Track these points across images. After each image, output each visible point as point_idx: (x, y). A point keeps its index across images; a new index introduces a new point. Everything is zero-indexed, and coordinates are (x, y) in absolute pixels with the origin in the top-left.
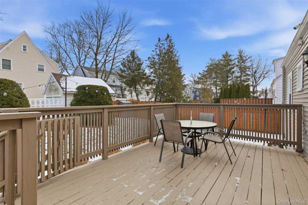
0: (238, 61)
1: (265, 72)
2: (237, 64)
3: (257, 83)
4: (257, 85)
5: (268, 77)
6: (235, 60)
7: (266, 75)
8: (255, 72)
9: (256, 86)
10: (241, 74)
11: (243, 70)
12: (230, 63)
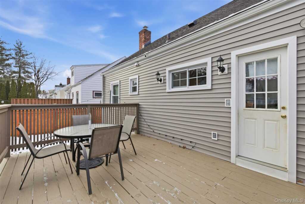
0: (15, 53)
1: (48, 73)
2: (14, 56)
3: (40, 82)
4: (40, 84)
5: (51, 78)
6: (10, 50)
7: (49, 76)
8: (38, 71)
9: (40, 86)
10: (20, 69)
11: (22, 65)
12: (3, 52)
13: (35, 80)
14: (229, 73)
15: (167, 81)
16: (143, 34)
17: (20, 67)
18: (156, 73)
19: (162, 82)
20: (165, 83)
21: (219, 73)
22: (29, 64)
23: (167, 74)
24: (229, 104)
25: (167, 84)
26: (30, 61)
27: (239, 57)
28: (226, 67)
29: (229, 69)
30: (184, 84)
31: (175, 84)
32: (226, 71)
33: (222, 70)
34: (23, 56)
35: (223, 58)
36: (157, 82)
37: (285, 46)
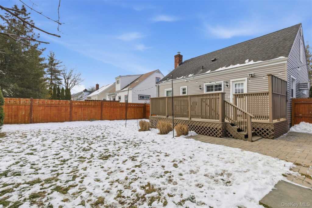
8: (68, 78)
10: (51, 76)
13: (65, 86)
14: (230, 87)
15: (204, 89)
16: (178, 57)
17: (51, 74)
18: (199, 86)
19: (202, 89)
20: (203, 90)
21: (226, 87)
22: (59, 72)
23: (204, 86)
24: (229, 97)
25: (204, 91)
26: (59, 69)
27: (233, 82)
28: (229, 85)
29: (230, 85)
30: (212, 90)
31: (208, 90)
32: (229, 86)
33: (227, 86)
34: (54, 65)
35: (228, 82)
36: (199, 90)
37: (245, 80)
